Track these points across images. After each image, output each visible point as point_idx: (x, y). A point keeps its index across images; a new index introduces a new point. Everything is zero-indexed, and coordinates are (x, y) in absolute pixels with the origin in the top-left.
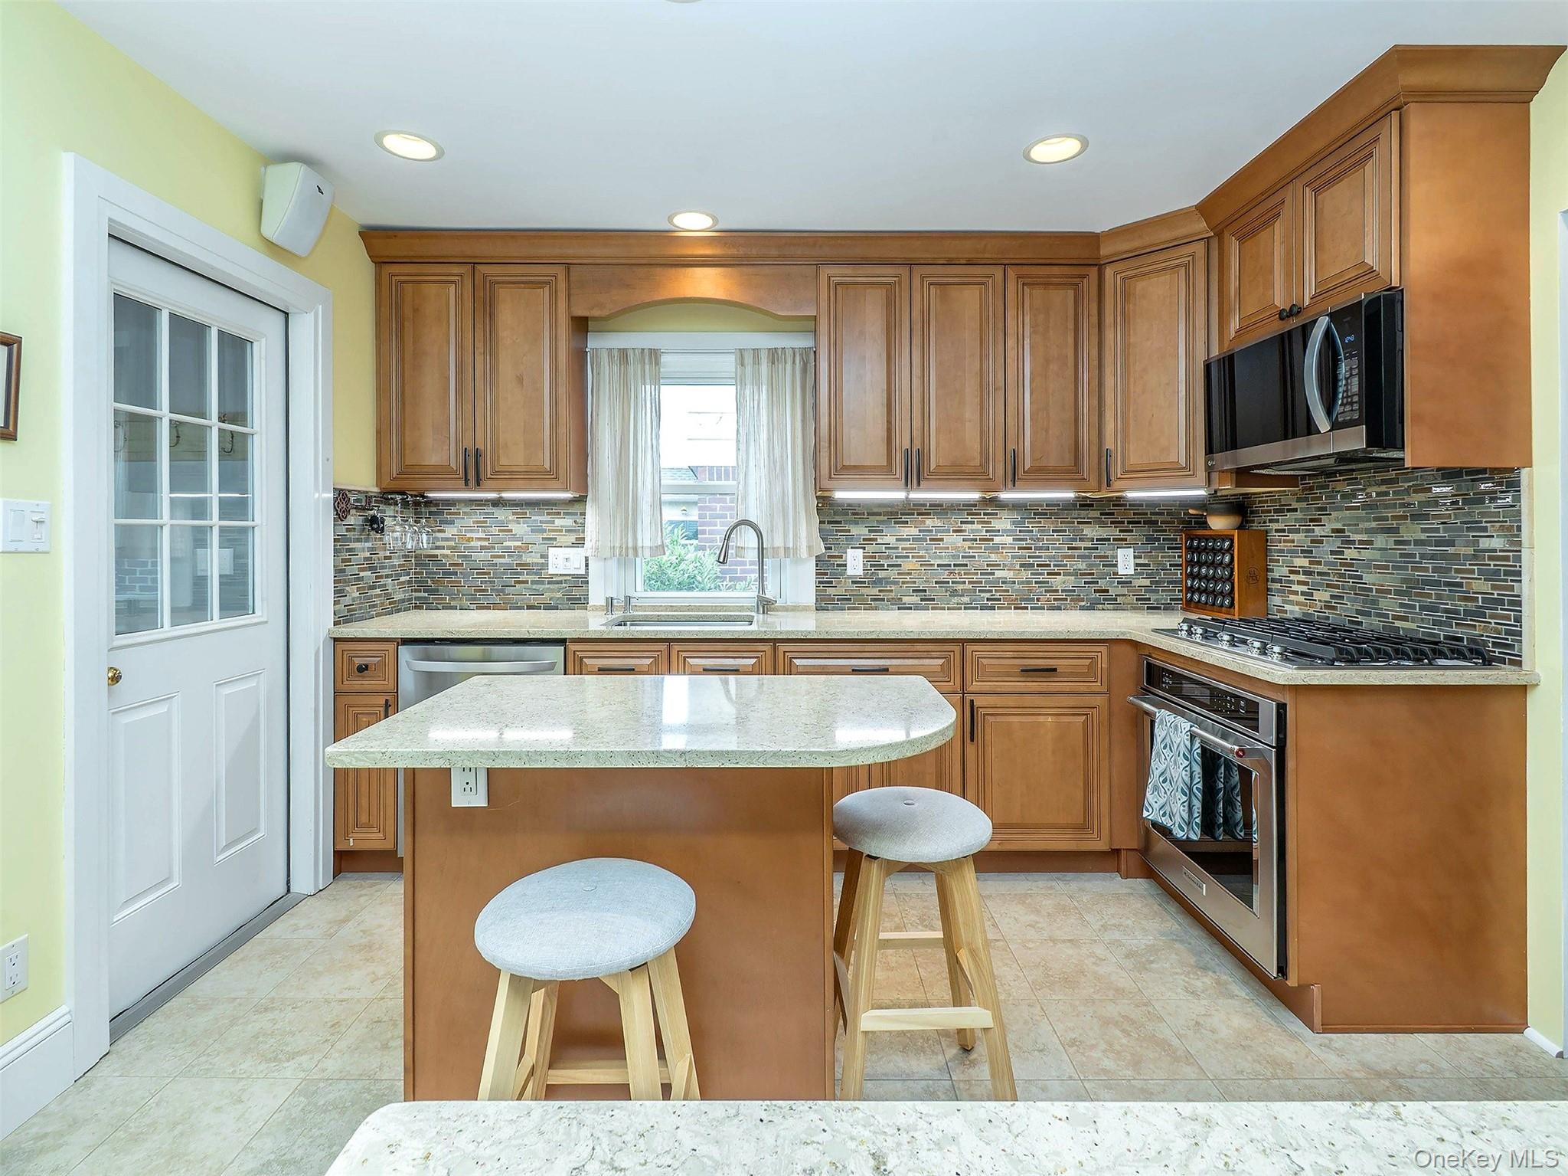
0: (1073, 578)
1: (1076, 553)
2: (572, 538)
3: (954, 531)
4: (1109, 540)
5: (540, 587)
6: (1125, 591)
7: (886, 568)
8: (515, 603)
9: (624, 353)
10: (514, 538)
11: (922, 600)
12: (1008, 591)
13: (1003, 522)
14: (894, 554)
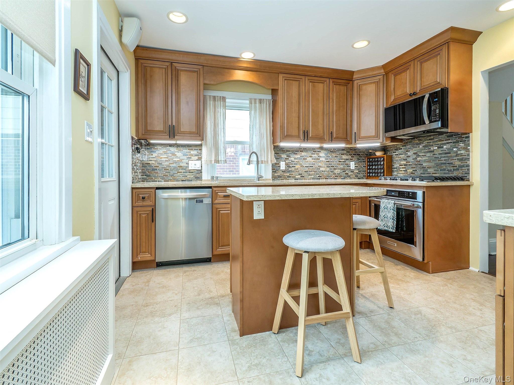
0: (340, 170)
1: (340, 163)
2: (197, 158)
3: (310, 157)
4: (348, 159)
5: (186, 174)
6: (352, 174)
7: (291, 167)
8: (177, 179)
9: (214, 97)
10: (177, 157)
11: (301, 177)
12: (323, 174)
13: (322, 154)
14: (293, 163)
